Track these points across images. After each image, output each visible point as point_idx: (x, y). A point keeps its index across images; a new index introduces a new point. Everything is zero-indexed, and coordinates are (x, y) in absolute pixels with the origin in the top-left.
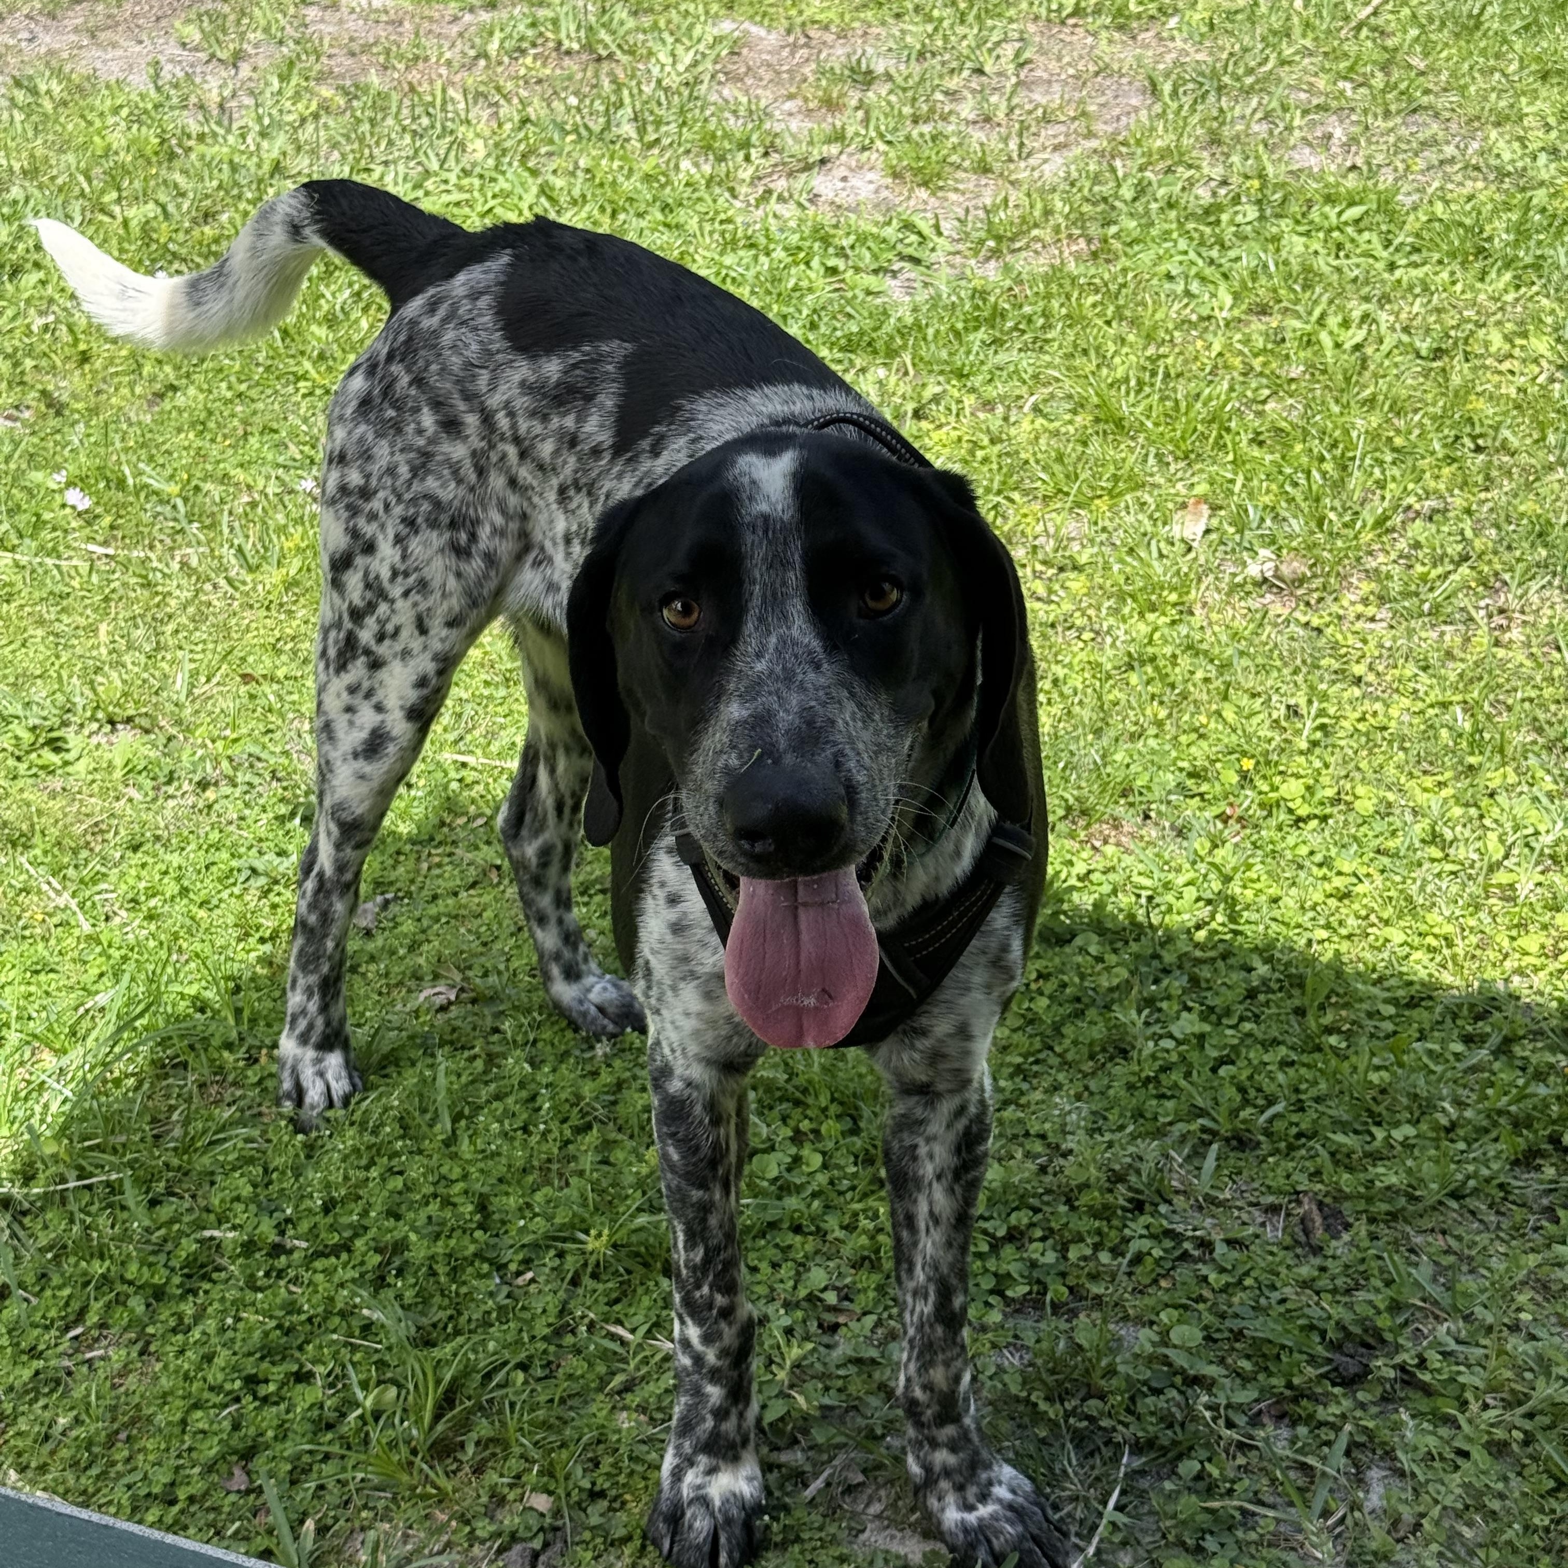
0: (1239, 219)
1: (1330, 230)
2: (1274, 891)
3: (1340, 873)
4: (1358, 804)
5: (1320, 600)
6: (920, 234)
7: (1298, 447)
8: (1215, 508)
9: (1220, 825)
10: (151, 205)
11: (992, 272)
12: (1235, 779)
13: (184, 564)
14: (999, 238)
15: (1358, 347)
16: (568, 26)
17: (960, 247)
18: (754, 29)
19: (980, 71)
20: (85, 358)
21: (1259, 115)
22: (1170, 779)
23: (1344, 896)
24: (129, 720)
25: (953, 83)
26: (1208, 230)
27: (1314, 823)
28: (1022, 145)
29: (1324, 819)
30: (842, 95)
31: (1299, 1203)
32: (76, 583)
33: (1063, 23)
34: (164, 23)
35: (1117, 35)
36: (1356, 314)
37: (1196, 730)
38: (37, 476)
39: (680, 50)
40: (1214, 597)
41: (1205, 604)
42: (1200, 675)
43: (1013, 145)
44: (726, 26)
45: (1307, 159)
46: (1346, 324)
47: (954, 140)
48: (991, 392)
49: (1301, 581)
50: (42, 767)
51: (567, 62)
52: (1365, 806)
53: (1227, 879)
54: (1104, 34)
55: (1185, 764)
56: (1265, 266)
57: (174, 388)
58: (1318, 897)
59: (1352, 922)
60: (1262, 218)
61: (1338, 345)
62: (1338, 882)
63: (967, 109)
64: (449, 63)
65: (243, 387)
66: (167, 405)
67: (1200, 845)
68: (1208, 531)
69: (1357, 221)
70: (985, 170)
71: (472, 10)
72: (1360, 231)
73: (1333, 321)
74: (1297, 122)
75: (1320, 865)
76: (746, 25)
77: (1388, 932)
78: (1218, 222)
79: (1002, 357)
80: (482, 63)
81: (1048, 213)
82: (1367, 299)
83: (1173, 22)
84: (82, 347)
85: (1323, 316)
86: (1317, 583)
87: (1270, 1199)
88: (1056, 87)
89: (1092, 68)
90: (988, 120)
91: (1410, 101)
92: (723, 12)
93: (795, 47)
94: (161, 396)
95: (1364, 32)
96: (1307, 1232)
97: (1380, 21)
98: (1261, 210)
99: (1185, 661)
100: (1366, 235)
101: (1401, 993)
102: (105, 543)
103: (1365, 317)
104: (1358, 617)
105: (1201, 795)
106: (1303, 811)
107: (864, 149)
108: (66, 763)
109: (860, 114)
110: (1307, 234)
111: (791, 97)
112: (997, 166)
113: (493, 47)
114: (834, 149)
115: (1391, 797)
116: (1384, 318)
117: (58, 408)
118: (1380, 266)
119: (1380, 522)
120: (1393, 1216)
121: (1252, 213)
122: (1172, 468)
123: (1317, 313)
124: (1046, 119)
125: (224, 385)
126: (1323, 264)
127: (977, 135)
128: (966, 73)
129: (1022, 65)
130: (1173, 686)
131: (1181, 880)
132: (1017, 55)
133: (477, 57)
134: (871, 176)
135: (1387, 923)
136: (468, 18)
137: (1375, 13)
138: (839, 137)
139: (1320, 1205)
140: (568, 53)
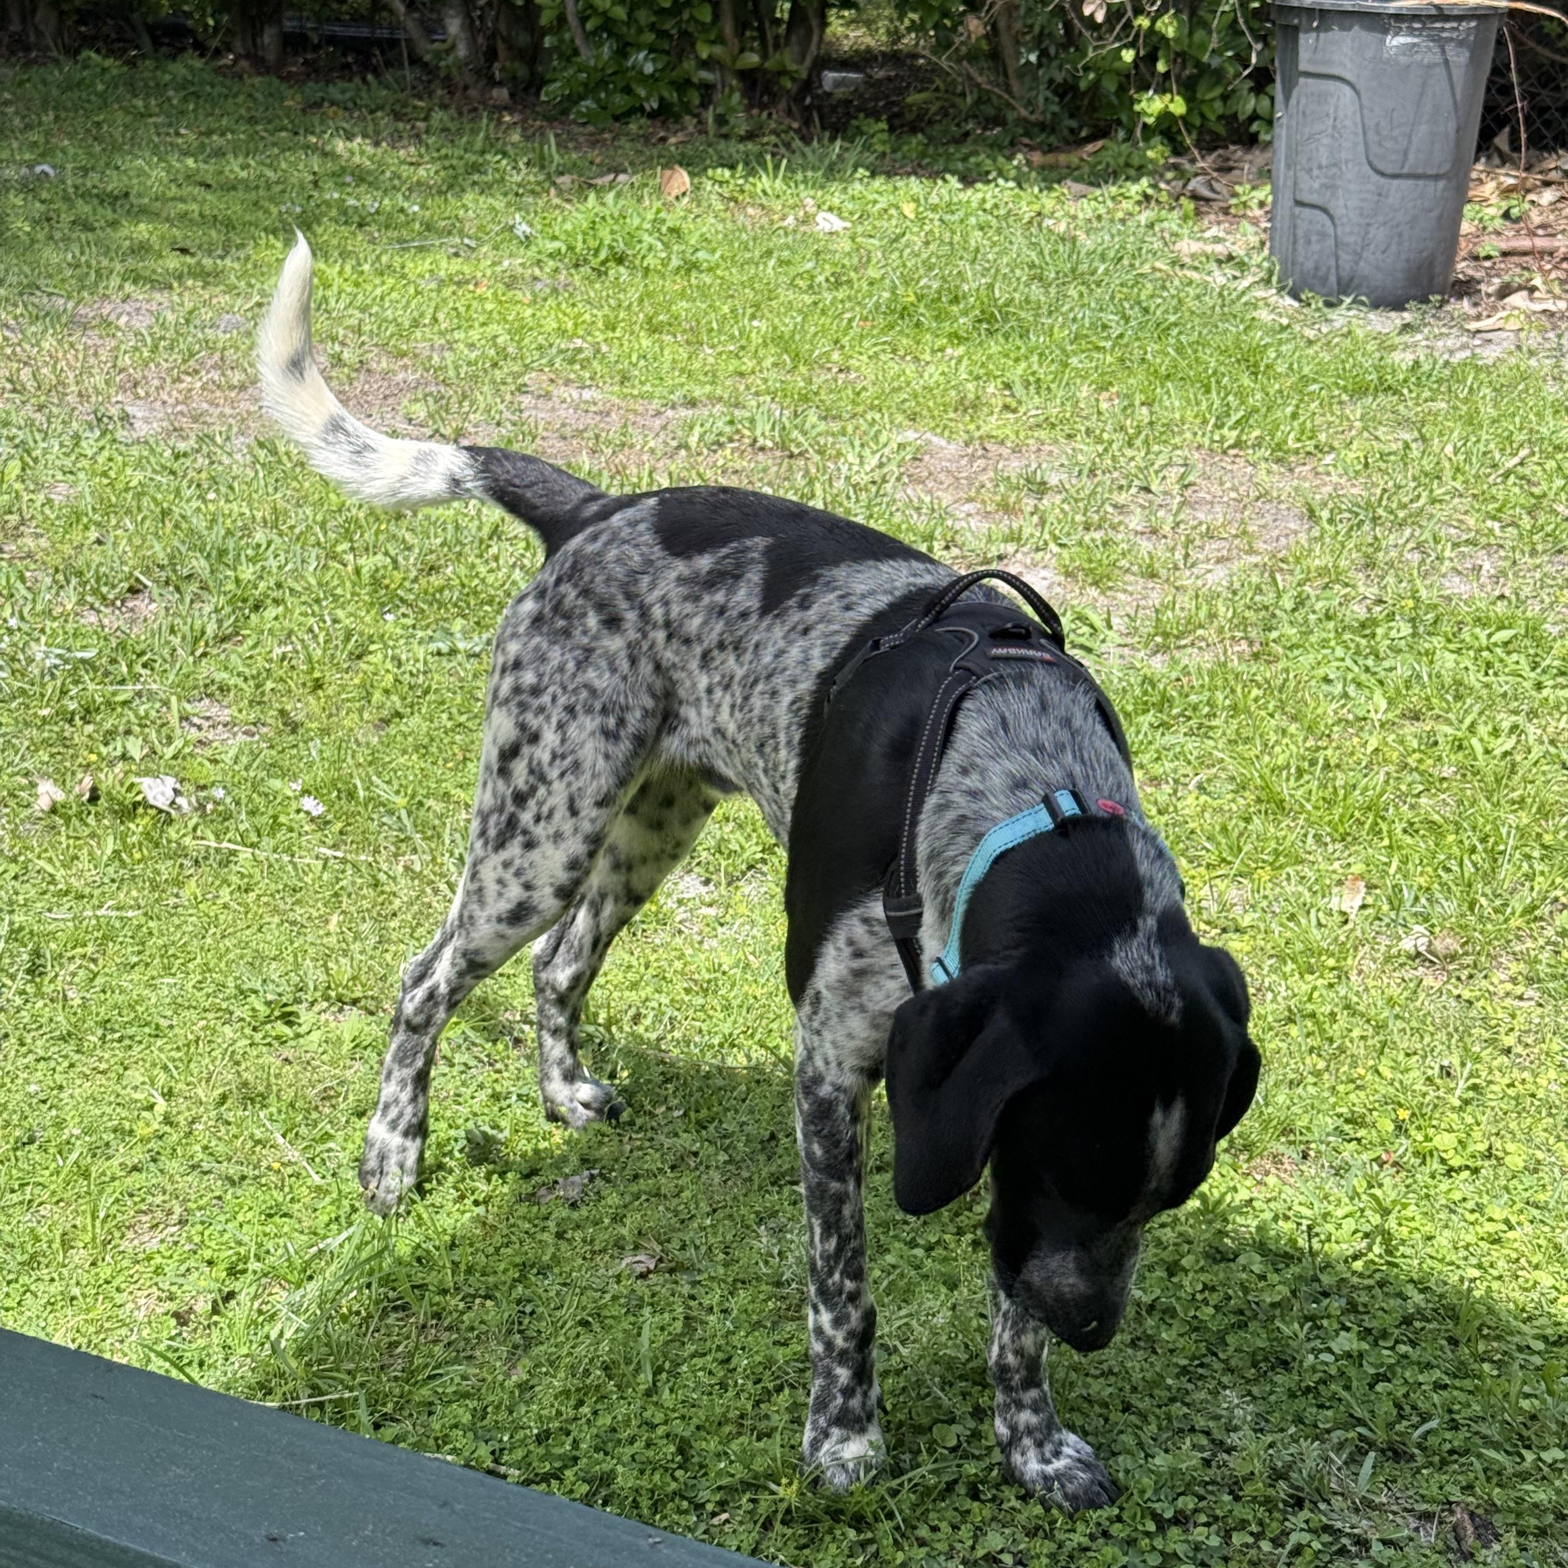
0: (1393, 633)
1: (1480, 650)
2: (1428, 1229)
3: (1490, 1220)
4: (1508, 1160)
5: (1471, 977)
6: (1092, 626)
7: (1451, 838)
8: (1370, 887)
9: (1376, 1167)
10: (380, 557)
11: (1158, 664)
12: (1391, 1127)
13: (407, 868)
14: (1166, 635)
15: (1506, 754)
16: (762, 426)
17: (1129, 640)
18: (935, 440)
19: (1147, 490)
20: (318, 685)
21: (1411, 545)
22: (1330, 1123)
23: (1496, 1241)
24: (355, 1002)
25: (1122, 498)
26: (1364, 642)
27: (1466, 1174)
28: (1187, 556)
29: (1476, 1171)
30: (1019, 500)
31: (1452, 1512)
32: (308, 879)
33: (1225, 452)
34: (390, 401)
35: (1275, 467)
36: (1506, 725)
37: (1352, 1081)
38: (276, 784)
39: (867, 452)
40: (1368, 966)
41: (1360, 972)
42: (1356, 1033)
43: (1178, 556)
44: (910, 435)
45: (1456, 586)
46: (1496, 733)
47: (1125, 546)
48: (1157, 770)
49: (1453, 957)
50: (277, 1038)
51: (761, 457)
52: (1515, 1161)
53: (1384, 1215)
54: (1263, 465)
55: (1344, 1110)
56: (1419, 677)
57: (399, 715)
58: (1471, 1238)
59: (1501, 1264)
60: (1414, 635)
61: (1487, 752)
62: (1490, 1227)
63: (1135, 521)
64: (652, 451)
65: (463, 719)
66: (392, 730)
67: (1360, 1184)
68: (1364, 907)
69: (1506, 644)
70: (1153, 575)
71: (673, 407)
72: (1509, 653)
73: (1483, 730)
74: (1447, 554)
75: (1472, 1211)
76: (928, 435)
77: (1538, 1275)
78: (1374, 635)
79: (1169, 739)
80: (683, 452)
81: (1212, 616)
82: (1516, 712)
83: (1329, 459)
84: (317, 674)
85: (1473, 724)
86: (1469, 960)
87: (1424, 1507)
88: (1218, 508)
89: (1253, 494)
90: (1154, 532)
91: (1555, 544)
92: (907, 423)
93: (973, 458)
94: (386, 722)
95: (1512, 478)
96: (1458, 1540)
97: (1527, 471)
98: (1414, 627)
99: (1343, 1017)
100: (1515, 657)
101: (1549, 1331)
102: (335, 847)
103: (1514, 728)
104: (1508, 994)
105: (1359, 1140)
106: (1456, 1162)
107: (1038, 549)
108: (298, 1036)
109: (1035, 519)
110: (1458, 651)
111: (970, 500)
112: (1163, 573)
113: (693, 440)
114: (1011, 548)
115: (1540, 1155)
116: (1532, 731)
117: (295, 727)
118: (1527, 685)
119: (1531, 909)
120: (1542, 1532)
121: (1406, 630)
122: (1330, 848)
123: (1468, 721)
124: (1209, 535)
125: (445, 716)
126: (1474, 679)
127: (1145, 545)
128: (1133, 490)
129: (1186, 487)
130: (1331, 1040)
131: (1340, 1213)
132: (1182, 477)
133: (679, 447)
134: (1044, 573)
135: (1536, 1267)
136: (670, 413)
137: (1521, 464)
138: (1014, 537)
139: (1472, 1515)
140: (762, 449)
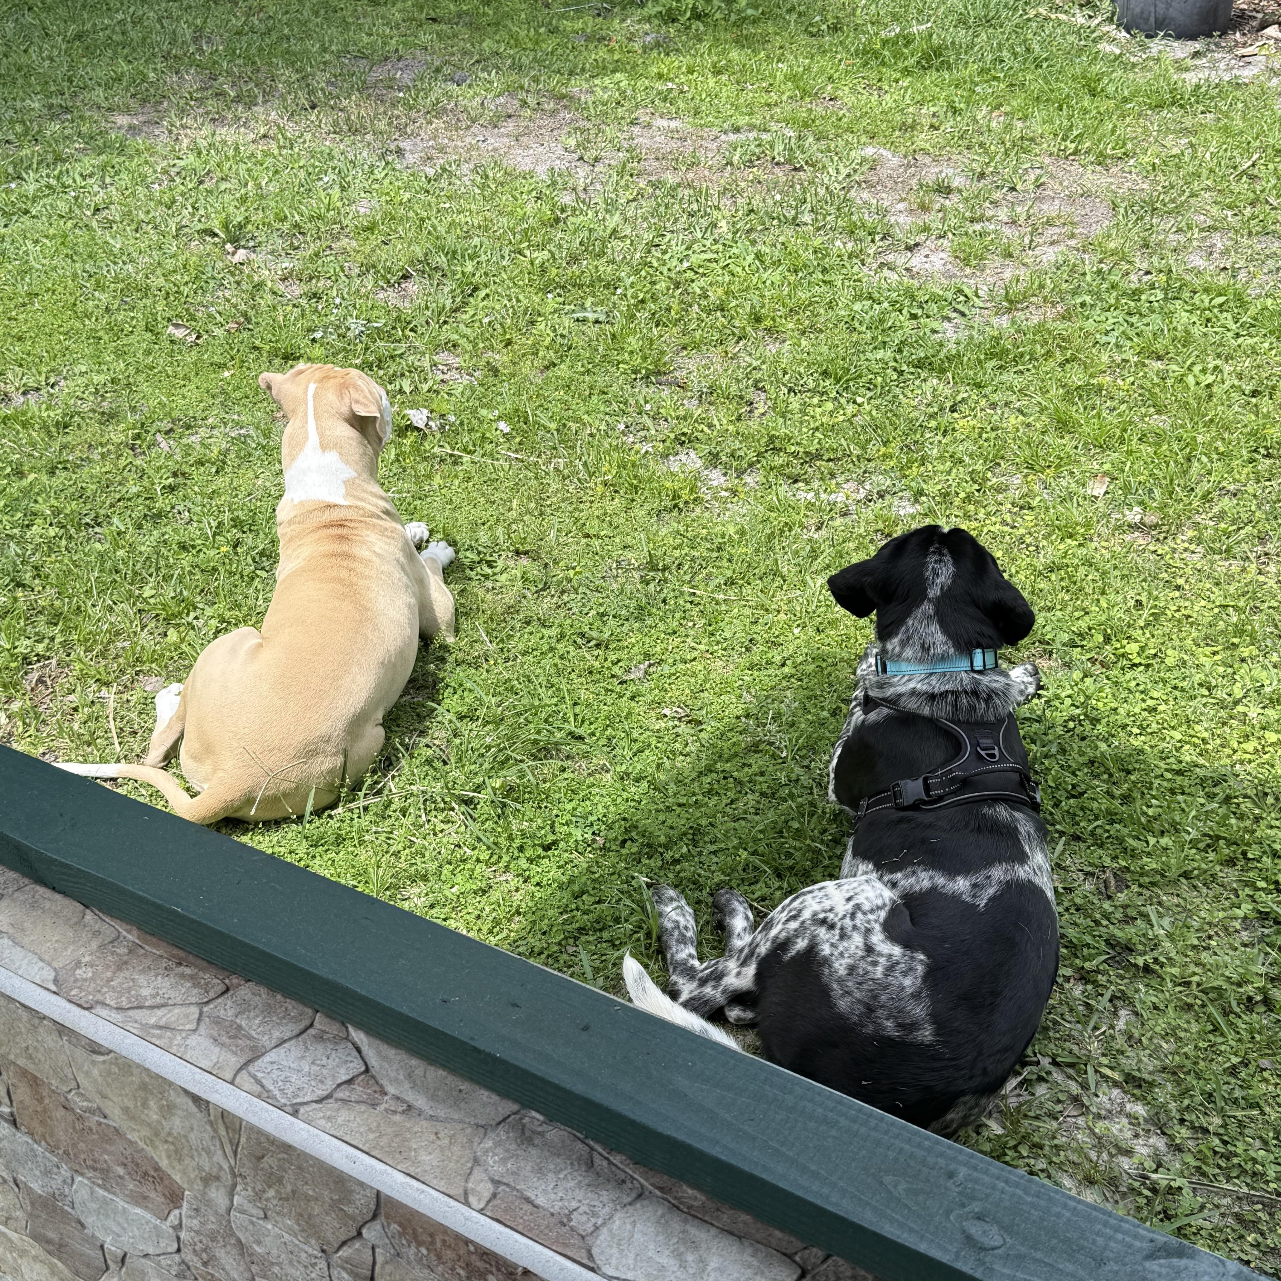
0: (1152, 298)
1: (1205, 310)
2: (1114, 705)
3: (1151, 698)
4: (1167, 661)
5: (1165, 538)
6: (966, 296)
7: (1165, 447)
8: (1113, 479)
9: (1089, 665)
10: (546, 252)
11: (1005, 321)
12: (1101, 639)
13: (556, 468)
14: (1011, 302)
15: (1208, 386)
16: (779, 147)
17: (989, 305)
18: (885, 153)
19: (1013, 189)
20: (509, 343)
21: (1174, 229)
22: (1066, 637)
23: (1153, 710)
24: (526, 553)
25: (997, 195)
26: (1133, 304)
27: (1142, 668)
28: (1032, 241)
29: (1148, 666)
30: (931, 202)
31: (1104, 872)
32: (501, 474)
33: (1066, 158)
35: (1098, 168)
36: (1211, 366)
37: (1084, 609)
38: (484, 411)
39: (841, 167)
40: (1104, 531)
41: (1099, 535)
42: (1090, 577)
43: (1027, 240)
44: (869, 151)
45: (1197, 261)
46: (1204, 371)
47: (993, 236)
48: (995, 397)
49: (1156, 526)
50: (482, 575)
51: (777, 170)
52: (1169, 661)
53: (1088, 698)
54: (1090, 167)
55: (1074, 629)
56: (1162, 330)
57: (554, 365)
58: (1137, 710)
59: (1154, 725)
60: (1166, 299)
61: (1198, 384)
62: (1150, 703)
63: (1003, 214)
64: (711, 168)
65: (590, 366)
66: (550, 373)
67: (1077, 675)
68: (1107, 493)
69: (1221, 305)
70: (1011, 256)
71: (726, 133)
72: (1221, 312)
73: (1197, 369)
74: (1196, 236)
75: (1142, 692)
76: (882, 151)
77: (1173, 733)
78: (1139, 300)
79: (1005, 377)
80: (729, 168)
81: (1042, 286)
82: (1219, 356)
83: (1132, 162)
84: (508, 336)
85: (1193, 364)
86: (1165, 528)
87: (1090, 869)
88: (1057, 202)
89: (1080, 191)
90: (1014, 222)
91: (1264, 227)
92: (868, 141)
93: (909, 166)
94: (547, 368)
95: (1244, 178)
96: (1106, 887)
97: (1256, 172)
98: (1166, 294)
99: (1082, 570)
100: (1225, 314)
101: (1174, 767)
102: (516, 451)
103: (1216, 368)
104: (1186, 550)
105: (1082, 647)
106: (1137, 661)
107: (941, 237)
108: (495, 574)
109: (940, 215)
110: (1191, 312)
111: (902, 200)
112: (1016, 253)
113: (736, 159)
114: (922, 237)
115: (1186, 658)
116: (1227, 368)
117: (495, 372)
118: (1230, 334)
119: (1204, 497)
120: (1153, 884)
121: (1160, 295)
122: (1092, 452)
123: (1188, 363)
124: (1049, 223)
125: (580, 364)
126: (1197, 331)
127: (1007, 231)
128: (1006, 189)
129: (1038, 187)
130: (1075, 583)
131: (1063, 695)
132: (1037, 180)
133: (727, 164)
134: (942, 255)
135: (1173, 728)
136: (723, 137)
137: (1253, 165)
138: (926, 229)
139: (1115, 875)
140: (778, 164)
